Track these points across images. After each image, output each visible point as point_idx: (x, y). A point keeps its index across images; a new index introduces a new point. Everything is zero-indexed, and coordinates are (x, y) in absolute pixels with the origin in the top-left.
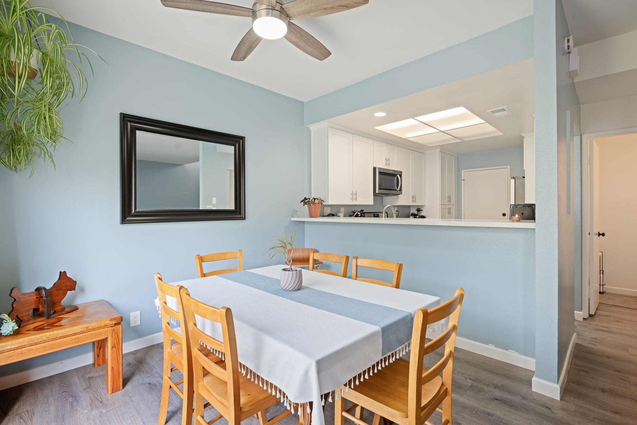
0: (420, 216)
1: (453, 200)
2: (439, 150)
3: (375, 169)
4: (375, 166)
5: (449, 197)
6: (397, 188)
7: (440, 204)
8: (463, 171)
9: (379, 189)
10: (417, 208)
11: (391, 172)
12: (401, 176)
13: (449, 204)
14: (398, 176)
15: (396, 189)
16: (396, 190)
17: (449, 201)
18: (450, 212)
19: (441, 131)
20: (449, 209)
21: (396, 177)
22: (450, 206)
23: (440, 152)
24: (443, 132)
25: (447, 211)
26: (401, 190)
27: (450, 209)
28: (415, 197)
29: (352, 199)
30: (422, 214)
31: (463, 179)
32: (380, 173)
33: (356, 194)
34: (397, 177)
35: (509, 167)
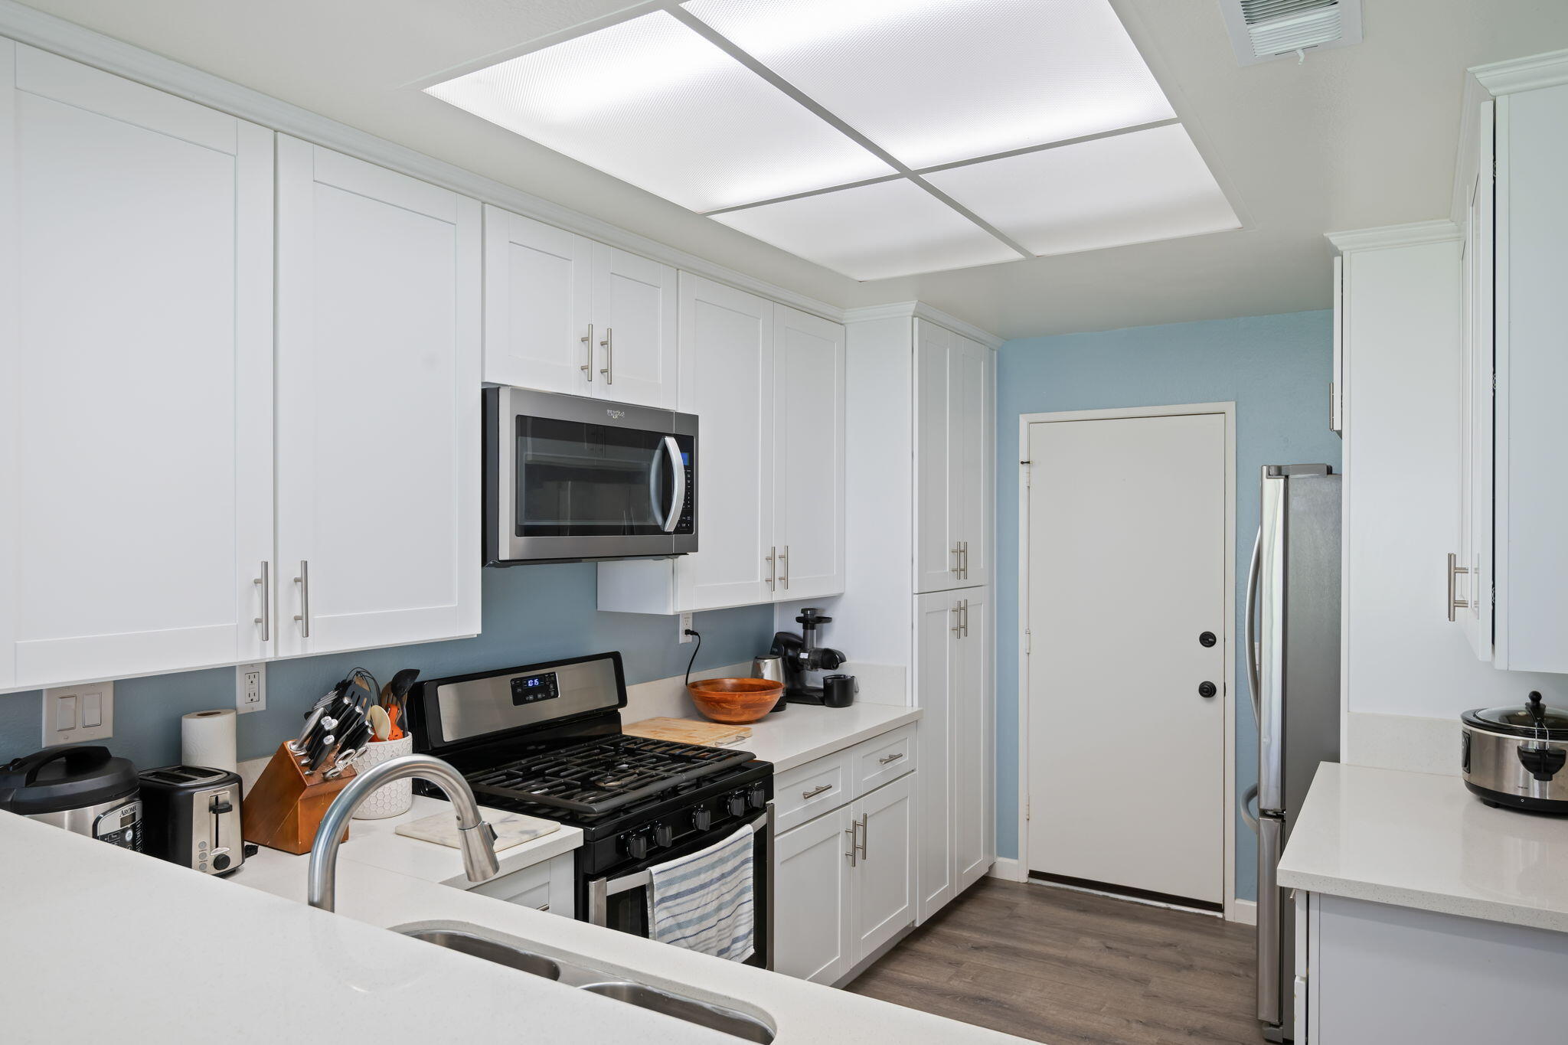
0: (817, 651)
1: (979, 562)
2: (911, 306)
3: (489, 397)
4: (493, 378)
5: (961, 551)
6: (665, 517)
7: (916, 591)
8: (1024, 420)
9: (523, 531)
10: (804, 611)
11: (614, 419)
12: (688, 445)
13: (962, 583)
14: (671, 443)
15: (659, 520)
16: (658, 530)
17: (961, 571)
18: (965, 627)
19: (904, 171)
20: (961, 609)
21: (658, 454)
22: (961, 595)
23: (916, 320)
24: (914, 176)
25: (949, 620)
26: (688, 523)
27: (965, 609)
28: (785, 558)
29: (264, 621)
30: (828, 643)
31: (1023, 457)
32: (525, 426)
33: (303, 581)
34: (665, 451)
35: (1230, 407)
